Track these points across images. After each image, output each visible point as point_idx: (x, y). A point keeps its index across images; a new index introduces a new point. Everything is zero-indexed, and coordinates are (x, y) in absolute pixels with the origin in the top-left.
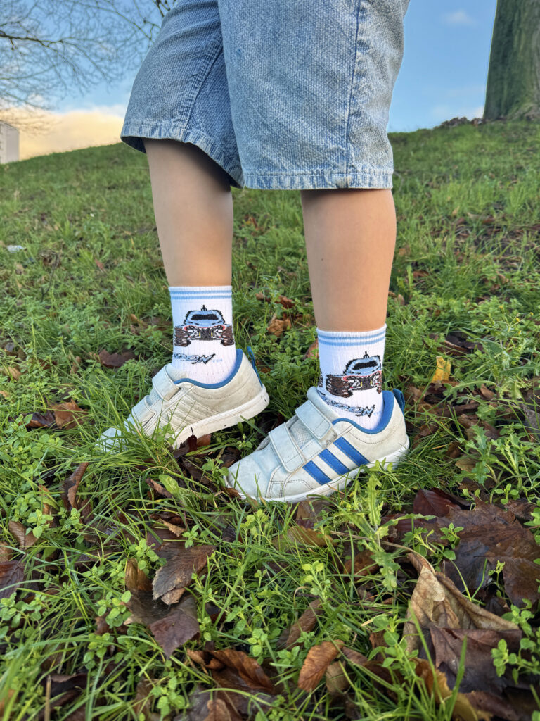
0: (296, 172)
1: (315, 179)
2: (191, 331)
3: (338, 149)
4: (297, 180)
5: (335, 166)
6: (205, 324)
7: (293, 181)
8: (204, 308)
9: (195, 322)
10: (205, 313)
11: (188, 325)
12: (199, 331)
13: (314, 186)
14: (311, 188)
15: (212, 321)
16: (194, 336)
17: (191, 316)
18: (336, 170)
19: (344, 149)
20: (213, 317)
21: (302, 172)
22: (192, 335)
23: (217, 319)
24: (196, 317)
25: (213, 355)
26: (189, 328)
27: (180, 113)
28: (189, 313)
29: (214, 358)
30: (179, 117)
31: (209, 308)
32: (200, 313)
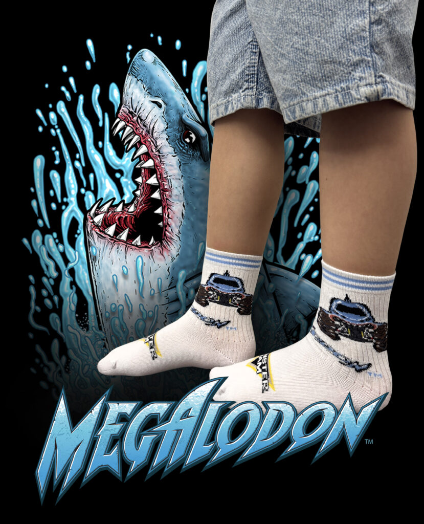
0: (318, 94)
1: (340, 96)
2: (211, 292)
3: (362, 61)
4: (320, 102)
5: (361, 79)
6: (225, 289)
7: (315, 105)
8: (227, 274)
9: (216, 284)
10: (226, 278)
11: (209, 286)
12: (218, 294)
13: (340, 104)
14: (337, 107)
15: (232, 288)
16: (213, 298)
17: (213, 278)
18: (363, 82)
19: (369, 59)
20: (233, 284)
21: (324, 92)
22: (211, 296)
23: (238, 287)
24: (218, 281)
25: (228, 322)
26: (210, 289)
27: (247, 81)
28: (212, 274)
29: (230, 325)
30: (246, 85)
31: (231, 274)
32: (222, 278)
